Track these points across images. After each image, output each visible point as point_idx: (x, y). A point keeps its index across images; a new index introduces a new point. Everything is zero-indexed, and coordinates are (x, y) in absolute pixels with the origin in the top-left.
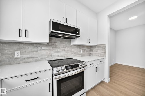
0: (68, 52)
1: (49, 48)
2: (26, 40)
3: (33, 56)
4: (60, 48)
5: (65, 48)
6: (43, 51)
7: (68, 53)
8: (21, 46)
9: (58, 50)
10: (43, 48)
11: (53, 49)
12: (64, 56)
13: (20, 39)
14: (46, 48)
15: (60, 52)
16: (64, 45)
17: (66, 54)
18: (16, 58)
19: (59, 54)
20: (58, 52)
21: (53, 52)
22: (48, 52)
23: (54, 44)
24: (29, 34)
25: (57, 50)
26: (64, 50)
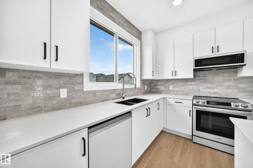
0: (228, 89)
1: (197, 82)
2: (176, 78)
3: (181, 90)
4: (212, 83)
5: (223, 82)
6: (190, 86)
7: (229, 91)
8: (173, 81)
9: (210, 85)
10: (190, 83)
11: (202, 83)
12: (221, 94)
13: (172, 78)
14: (193, 83)
15: (212, 88)
16: (221, 78)
17: (226, 91)
18: (170, 91)
19: (211, 91)
20: (209, 88)
21: (201, 88)
22: (195, 87)
23: (203, 78)
24: (178, 73)
25: (207, 86)
26: (222, 86)
